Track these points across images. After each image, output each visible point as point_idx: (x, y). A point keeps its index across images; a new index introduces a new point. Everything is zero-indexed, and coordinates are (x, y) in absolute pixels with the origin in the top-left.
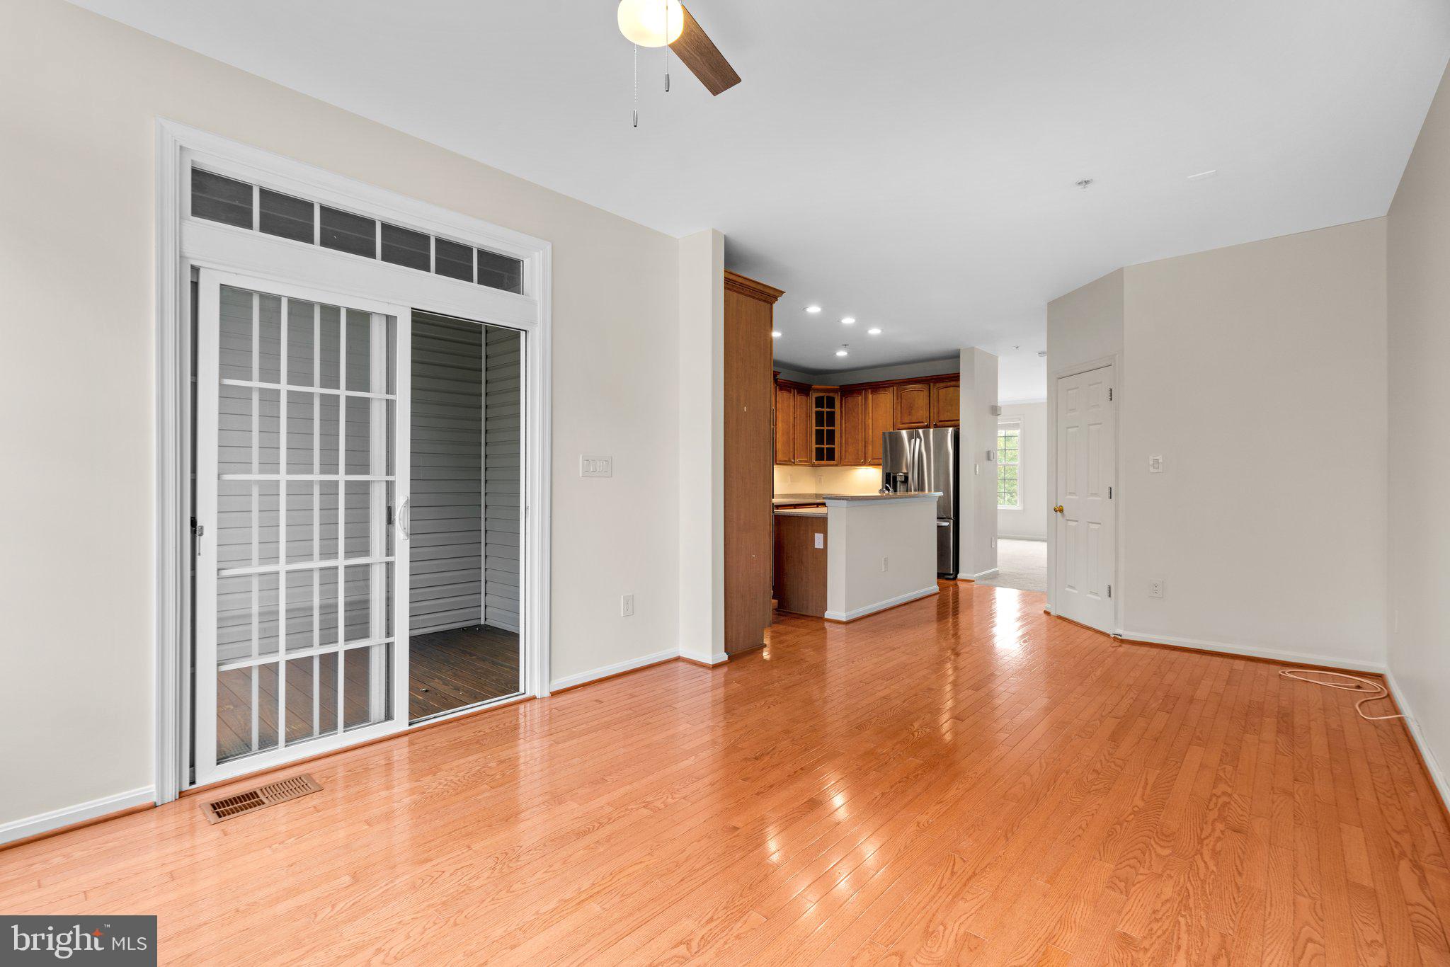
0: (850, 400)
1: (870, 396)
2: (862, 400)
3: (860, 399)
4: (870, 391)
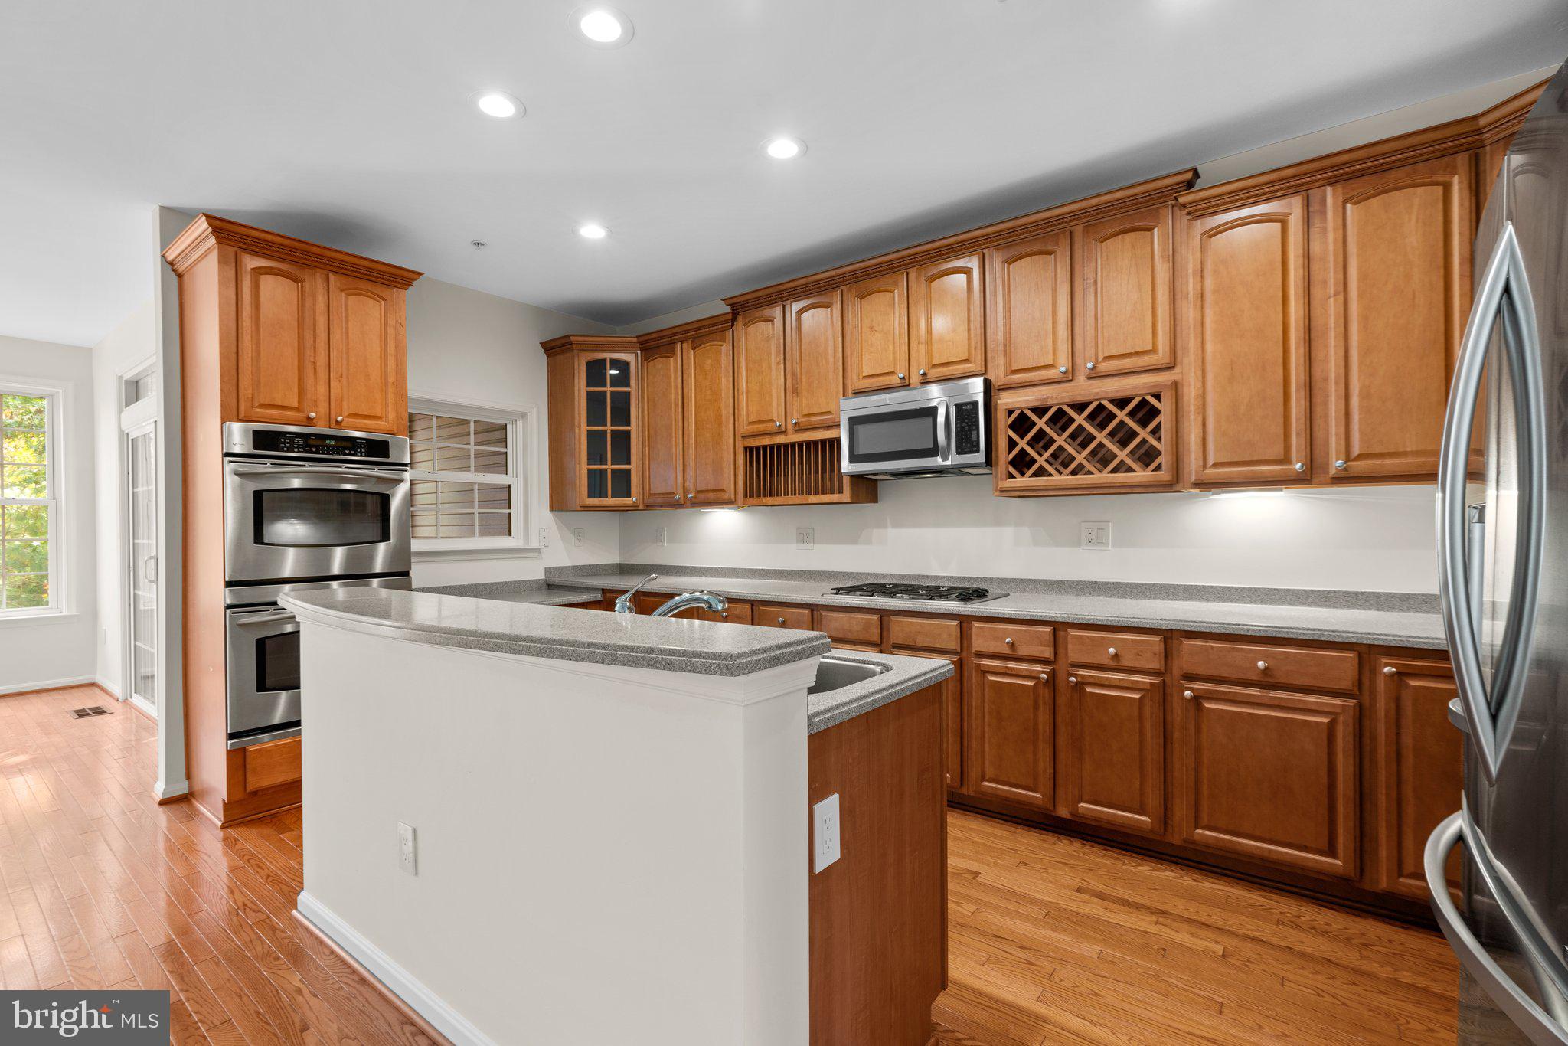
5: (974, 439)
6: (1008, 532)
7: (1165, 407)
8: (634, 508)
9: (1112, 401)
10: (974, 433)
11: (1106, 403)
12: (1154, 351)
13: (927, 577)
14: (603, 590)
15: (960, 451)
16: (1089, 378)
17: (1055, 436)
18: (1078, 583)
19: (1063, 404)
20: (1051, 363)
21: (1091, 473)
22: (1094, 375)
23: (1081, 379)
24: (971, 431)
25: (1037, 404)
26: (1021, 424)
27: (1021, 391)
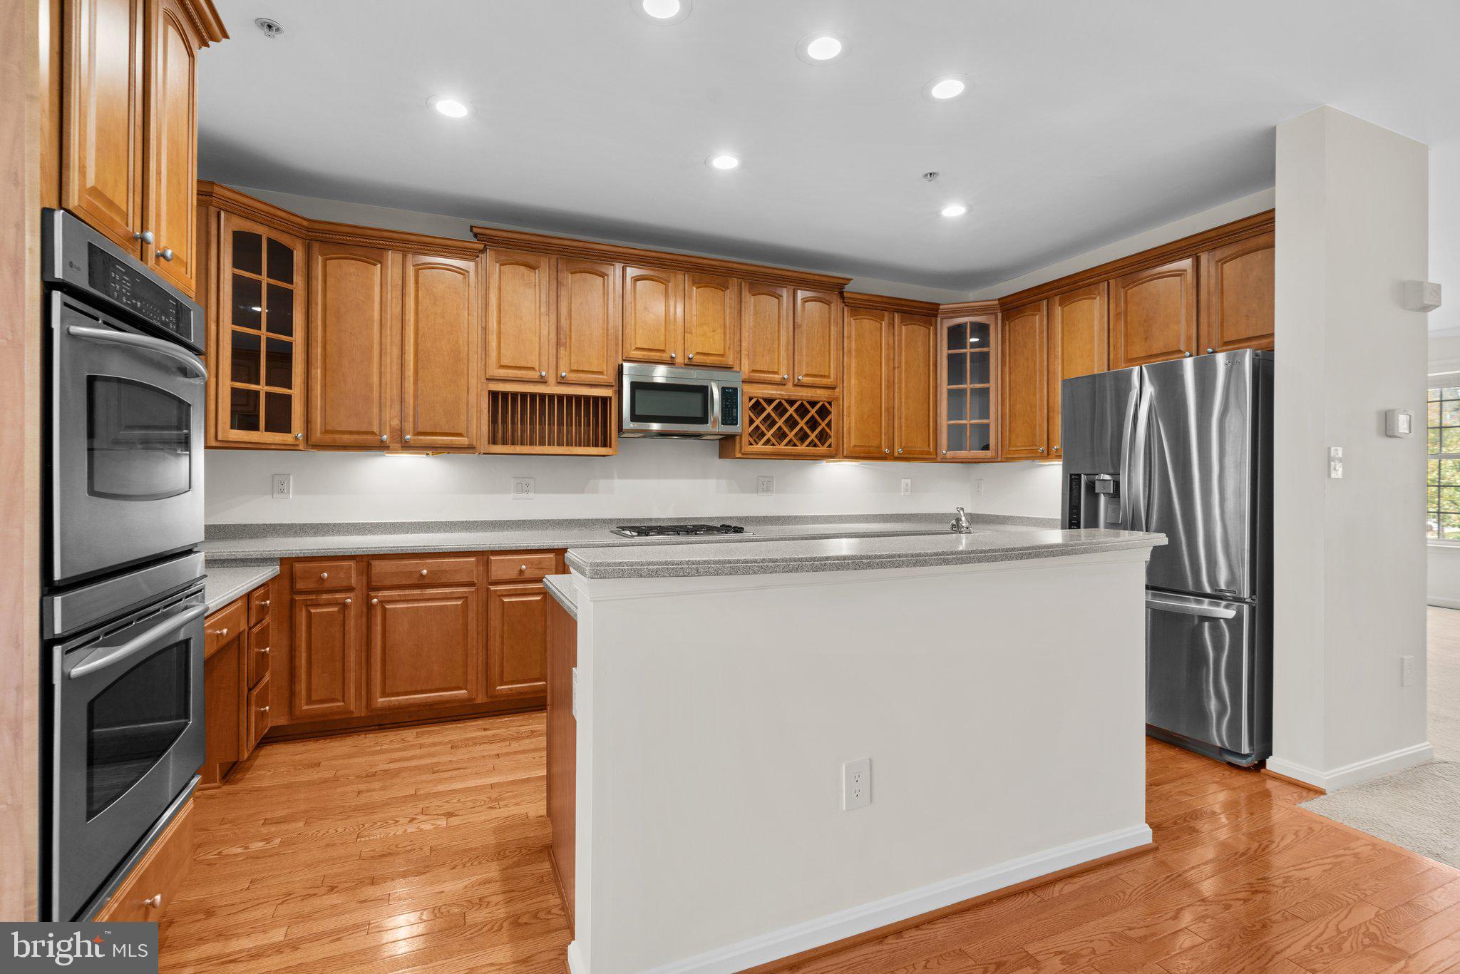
0: (1018, 324)
1: (1058, 310)
2: (1041, 321)
3: (1038, 321)
4: (1057, 298)
5: (734, 414)
6: (712, 483)
7: (833, 410)
8: (292, 447)
9: (808, 402)
10: (734, 410)
11: (805, 403)
12: (828, 377)
13: (651, 520)
14: (281, 559)
15: (724, 422)
16: (795, 385)
17: (777, 419)
18: (757, 518)
19: (782, 399)
20: (776, 370)
21: (796, 446)
22: (799, 385)
23: (790, 385)
24: (732, 408)
25: (768, 396)
26: (757, 407)
27: (760, 385)
